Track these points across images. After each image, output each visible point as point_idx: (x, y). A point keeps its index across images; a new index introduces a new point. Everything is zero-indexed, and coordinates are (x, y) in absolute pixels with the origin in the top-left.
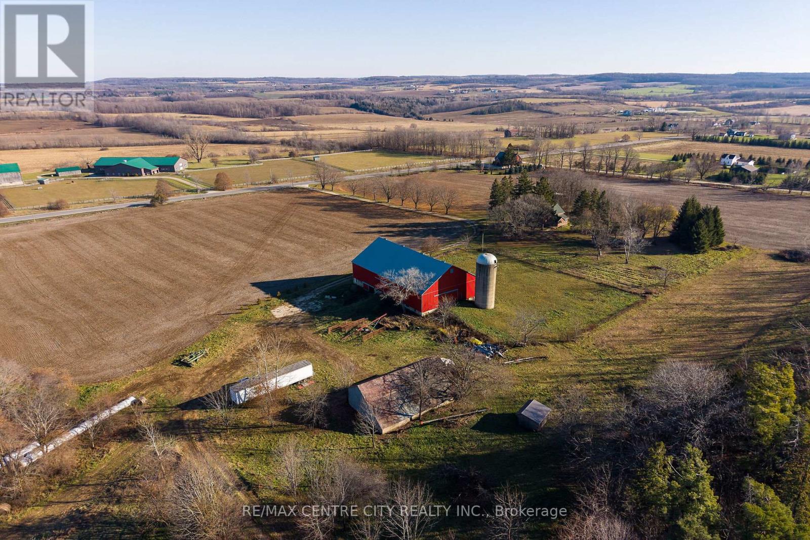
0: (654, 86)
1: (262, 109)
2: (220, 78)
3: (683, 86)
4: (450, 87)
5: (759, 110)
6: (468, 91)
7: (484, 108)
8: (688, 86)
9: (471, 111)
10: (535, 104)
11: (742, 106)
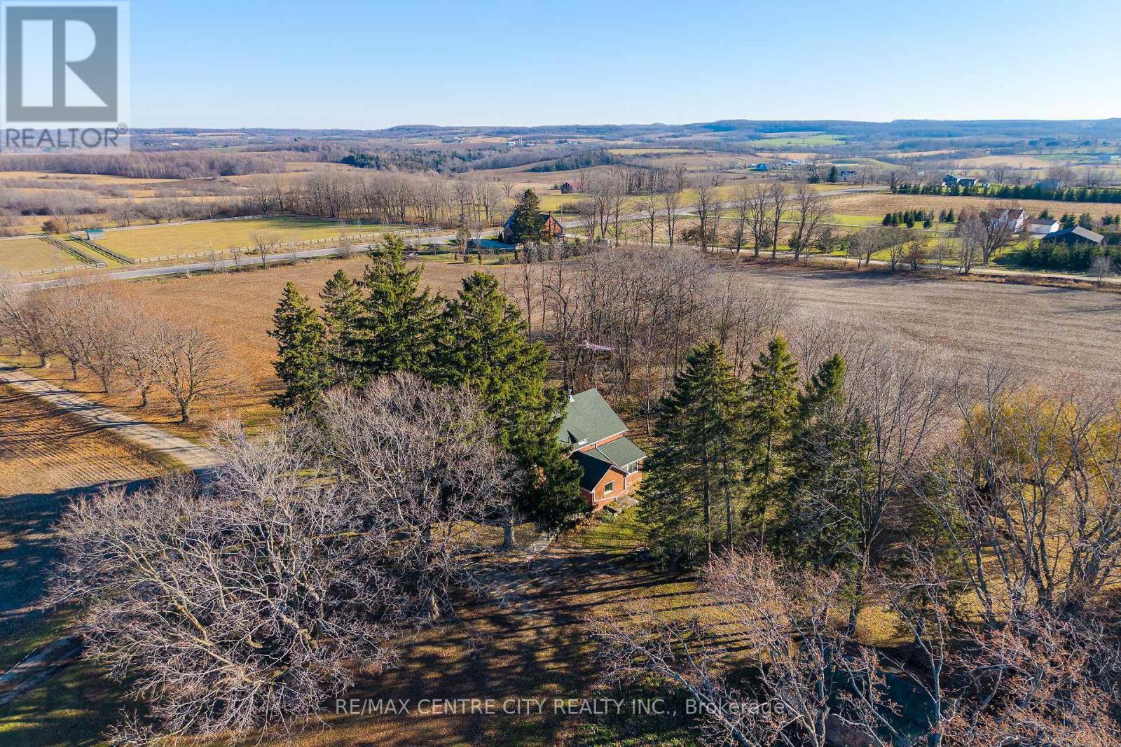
0: (792, 137)
1: (187, 165)
2: (169, 129)
3: (830, 136)
4: (510, 139)
5: (945, 162)
6: (535, 143)
7: (549, 163)
8: (836, 136)
9: (530, 166)
10: (627, 156)
11: (920, 156)
